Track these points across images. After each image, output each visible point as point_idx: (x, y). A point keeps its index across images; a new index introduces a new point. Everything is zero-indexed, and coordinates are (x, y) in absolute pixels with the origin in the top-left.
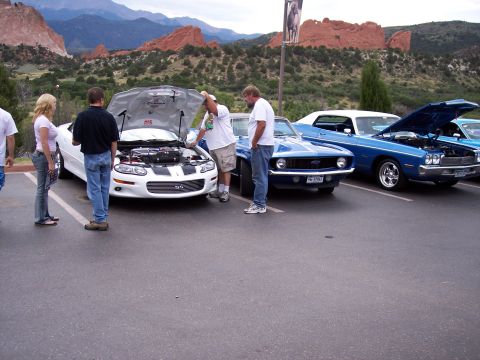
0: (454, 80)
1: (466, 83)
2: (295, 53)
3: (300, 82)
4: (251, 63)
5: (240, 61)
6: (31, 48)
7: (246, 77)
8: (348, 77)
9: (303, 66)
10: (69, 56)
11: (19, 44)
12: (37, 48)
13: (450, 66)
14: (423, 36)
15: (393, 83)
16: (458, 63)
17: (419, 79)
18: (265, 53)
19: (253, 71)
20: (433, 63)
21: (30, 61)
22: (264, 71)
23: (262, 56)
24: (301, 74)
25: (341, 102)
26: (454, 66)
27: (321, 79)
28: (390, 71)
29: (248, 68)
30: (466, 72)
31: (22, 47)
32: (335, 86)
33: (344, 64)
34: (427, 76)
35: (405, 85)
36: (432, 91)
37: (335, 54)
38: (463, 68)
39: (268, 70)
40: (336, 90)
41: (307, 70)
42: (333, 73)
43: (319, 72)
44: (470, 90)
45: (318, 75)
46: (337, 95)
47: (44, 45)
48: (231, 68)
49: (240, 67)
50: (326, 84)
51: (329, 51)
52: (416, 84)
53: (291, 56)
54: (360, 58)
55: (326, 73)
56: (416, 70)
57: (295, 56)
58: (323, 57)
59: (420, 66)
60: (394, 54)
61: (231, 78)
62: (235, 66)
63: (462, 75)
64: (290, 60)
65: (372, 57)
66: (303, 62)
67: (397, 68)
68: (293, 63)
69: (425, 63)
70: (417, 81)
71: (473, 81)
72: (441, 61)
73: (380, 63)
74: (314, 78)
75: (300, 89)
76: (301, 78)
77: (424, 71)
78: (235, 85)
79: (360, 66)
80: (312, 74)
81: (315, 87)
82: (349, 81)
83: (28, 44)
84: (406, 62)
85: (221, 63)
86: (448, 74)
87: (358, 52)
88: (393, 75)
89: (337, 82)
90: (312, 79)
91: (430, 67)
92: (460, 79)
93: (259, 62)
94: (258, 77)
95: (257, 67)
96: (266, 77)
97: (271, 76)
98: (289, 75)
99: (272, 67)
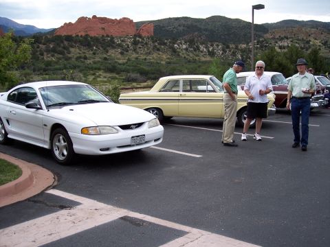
0: (179, 55)
1: (187, 57)
2: (66, 40)
3: (70, 61)
8: (105, 56)
9: (72, 50)
13: (176, 45)
14: (163, 27)
15: (137, 58)
16: (181, 43)
17: (155, 55)
18: (43, 41)
19: (33, 54)
20: (165, 44)
22: (42, 55)
23: (40, 43)
24: (70, 55)
25: (97, 74)
26: (179, 46)
27: (86, 58)
28: (135, 50)
30: (186, 49)
32: (95, 63)
33: (102, 47)
34: (160, 53)
35: (145, 59)
36: (163, 63)
37: (96, 40)
38: (184, 47)
39: (45, 53)
40: (95, 66)
41: (75, 52)
42: (94, 54)
43: (84, 53)
44: (189, 61)
45: (83, 55)
46: (96, 69)
50: (89, 61)
51: (91, 38)
52: (153, 58)
53: (62, 42)
54: (114, 42)
55: (89, 54)
56: (153, 49)
57: (66, 43)
58: (87, 42)
59: (155, 46)
60: (137, 39)
63: (184, 51)
64: (62, 45)
65: (123, 41)
66: (72, 47)
67: (140, 48)
68: (64, 48)
69: (159, 44)
70: (154, 57)
71: (191, 55)
72: (170, 42)
73: (128, 45)
74: (80, 57)
75: (68, 66)
76: (70, 58)
77: (158, 50)
79: (114, 48)
80: (78, 55)
81: (79, 64)
82: (105, 59)
84: (146, 44)
86: (174, 51)
87: (112, 38)
88: (137, 53)
89: (97, 59)
90: (78, 59)
91: (163, 47)
92: (183, 54)
93: (38, 47)
94: (37, 59)
95: (37, 52)
96: (43, 59)
97: (47, 57)
98: (61, 56)
99: (48, 51)
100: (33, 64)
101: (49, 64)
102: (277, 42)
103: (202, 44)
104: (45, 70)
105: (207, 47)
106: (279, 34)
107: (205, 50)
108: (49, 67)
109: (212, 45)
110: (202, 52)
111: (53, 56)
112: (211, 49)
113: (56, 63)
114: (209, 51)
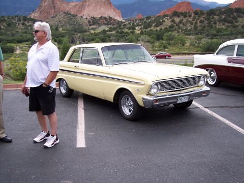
3: (237, 28)
4: (208, 19)
5: (202, 19)
6: (105, 18)
7: (204, 27)
9: (239, 19)
10: (123, 21)
11: (100, 16)
12: (108, 18)
18: (217, 13)
19: (209, 23)
21: (104, 24)
22: (215, 24)
23: (215, 15)
24: (237, 24)
29: (206, 22)
31: (101, 17)
39: (218, 23)
47: (111, 16)
48: (196, 23)
49: (201, 22)
57: (235, 14)
61: (196, 28)
62: (199, 21)
64: (232, 16)
66: (240, 17)
68: (234, 18)
76: (237, 26)
78: (197, 32)
83: (105, 16)
85: (191, 20)
93: (213, 18)
94: (212, 27)
95: (212, 21)
96: (216, 27)
97: (219, 26)
98: (230, 24)
99: (220, 21)
100: (208, 31)
101: (219, 31)
104: (215, 35)
108: (219, 33)
111: (223, 24)
113: (225, 30)
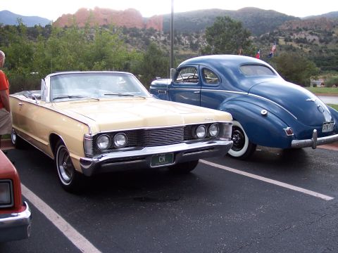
13: (152, 37)
26: (156, 37)
30: (164, 42)
34: (129, 45)
38: (163, 38)
63: (161, 44)
77: (127, 42)
86: (148, 43)
91: (135, 38)
102: (292, 34)
103: (184, 35)
105: (190, 39)
106: (297, 25)
107: (187, 42)
109: (197, 37)
110: (183, 45)
112: (194, 42)
114: (191, 44)
